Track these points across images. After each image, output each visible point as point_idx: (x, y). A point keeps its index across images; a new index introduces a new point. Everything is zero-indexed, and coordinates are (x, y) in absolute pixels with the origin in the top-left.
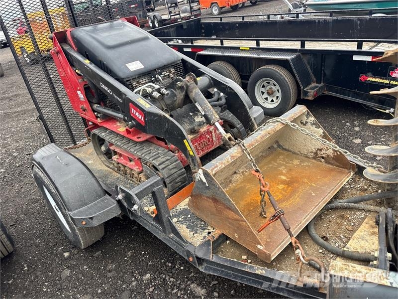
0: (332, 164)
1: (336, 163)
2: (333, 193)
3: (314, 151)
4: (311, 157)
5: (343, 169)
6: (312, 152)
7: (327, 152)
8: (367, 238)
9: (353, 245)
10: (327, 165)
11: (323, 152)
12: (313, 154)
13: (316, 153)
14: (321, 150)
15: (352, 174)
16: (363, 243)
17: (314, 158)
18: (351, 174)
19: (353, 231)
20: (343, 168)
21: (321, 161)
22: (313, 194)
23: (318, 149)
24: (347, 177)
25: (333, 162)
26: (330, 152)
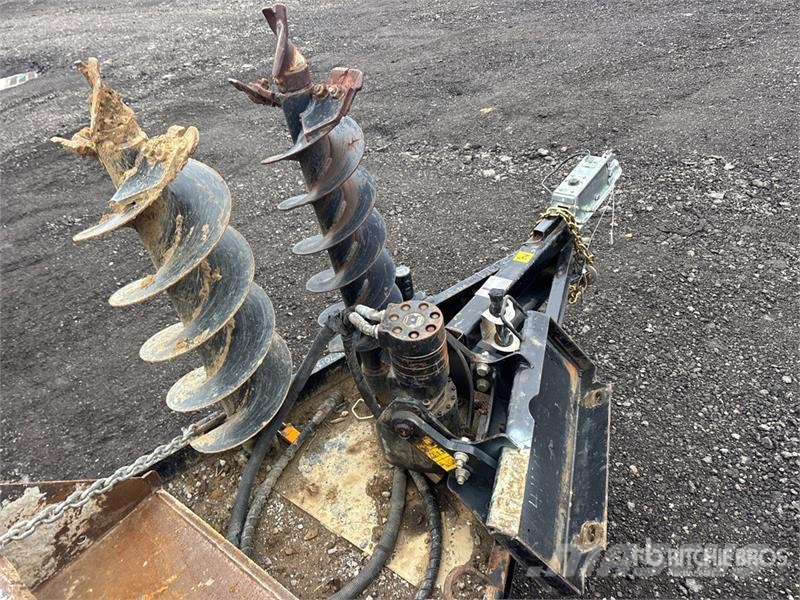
0: (112, 525)
1: (117, 513)
2: (215, 537)
3: (51, 549)
4: (51, 572)
5: (141, 505)
6: (47, 560)
7: (85, 515)
8: (341, 507)
9: (356, 535)
10: (106, 537)
11: (72, 527)
12: (52, 560)
13: (60, 549)
14: (65, 530)
15: (163, 491)
16: (353, 516)
17: (62, 564)
18: (164, 495)
19: (321, 529)
20: (137, 503)
21: (84, 549)
22: (209, 583)
23: (57, 536)
24: (172, 502)
25: (110, 521)
26: (91, 508)
